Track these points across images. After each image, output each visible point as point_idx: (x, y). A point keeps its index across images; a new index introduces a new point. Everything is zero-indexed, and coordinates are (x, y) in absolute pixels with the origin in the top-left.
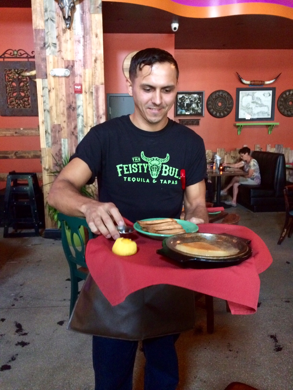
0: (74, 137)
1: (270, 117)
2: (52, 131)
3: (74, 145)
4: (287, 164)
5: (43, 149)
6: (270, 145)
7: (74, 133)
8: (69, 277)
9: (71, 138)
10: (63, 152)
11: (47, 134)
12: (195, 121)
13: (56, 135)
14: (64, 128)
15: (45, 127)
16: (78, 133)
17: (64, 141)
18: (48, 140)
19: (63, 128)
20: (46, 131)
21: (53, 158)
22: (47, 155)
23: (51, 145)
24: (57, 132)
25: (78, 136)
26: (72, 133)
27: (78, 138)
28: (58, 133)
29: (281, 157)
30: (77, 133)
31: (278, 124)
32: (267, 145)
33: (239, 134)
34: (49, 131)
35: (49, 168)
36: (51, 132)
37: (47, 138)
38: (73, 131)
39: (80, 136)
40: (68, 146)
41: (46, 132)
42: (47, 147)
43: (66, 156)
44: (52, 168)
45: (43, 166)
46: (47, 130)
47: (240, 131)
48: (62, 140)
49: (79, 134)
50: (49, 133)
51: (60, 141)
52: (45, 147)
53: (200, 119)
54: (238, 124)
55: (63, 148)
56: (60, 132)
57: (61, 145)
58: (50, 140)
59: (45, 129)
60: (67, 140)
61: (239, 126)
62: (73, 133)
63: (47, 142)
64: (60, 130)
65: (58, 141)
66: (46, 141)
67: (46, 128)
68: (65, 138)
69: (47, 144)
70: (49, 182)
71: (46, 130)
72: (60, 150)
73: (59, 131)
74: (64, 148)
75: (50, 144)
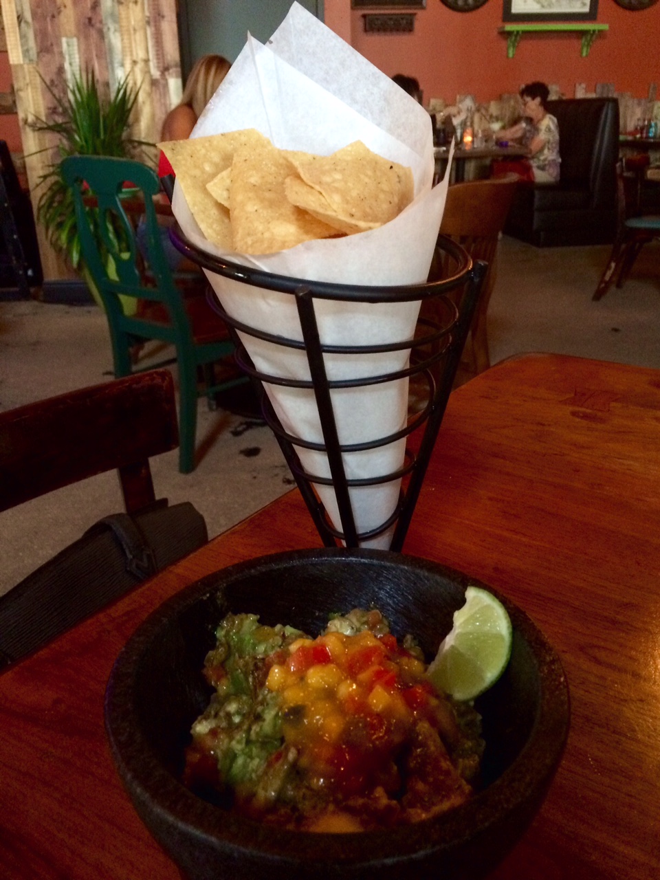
0: (93, 32)
2: (34, 15)
3: (97, 56)
5: (16, 66)
6: (583, 85)
7: (93, 22)
9: (87, 37)
10: (69, 76)
11: (23, 24)
12: (402, 19)
13: (46, 29)
14: (65, 7)
15: (16, 6)
16: (104, 22)
17: (68, 45)
18: (27, 41)
19: (62, 9)
20: (18, 17)
21: (43, 84)
22: (27, 85)
23: (35, 56)
24: (48, 19)
25: (105, 30)
26: (87, 20)
27: (106, 36)
28: (51, 20)
29: (611, 105)
30: (101, 22)
31: (605, 27)
32: (577, 85)
33: (511, 55)
34: (28, 15)
35: (37, 118)
36: (33, 19)
37: (23, 37)
38: (90, 15)
39: (109, 29)
40: (80, 58)
41: (20, 18)
42: (27, 61)
43: (77, 82)
44: (44, 119)
45: (21, 115)
46: (23, 13)
47: (514, 46)
48: (64, 40)
49: (106, 24)
50: (26, 22)
51: (59, 45)
52: (22, 62)
53: (415, 14)
54: (509, 27)
55: (67, 66)
56: (56, 19)
57: (61, 53)
58: (32, 43)
59: (17, 12)
60: (75, 40)
61: (510, 33)
62: (90, 19)
63: (25, 48)
64: (56, 13)
65: (52, 45)
66: (22, 46)
67: (19, 8)
68: (72, 37)
69: (26, 52)
70: (38, 149)
71: (20, 13)
72: (61, 70)
73: (53, 17)
74: (71, 64)
75: (33, 52)
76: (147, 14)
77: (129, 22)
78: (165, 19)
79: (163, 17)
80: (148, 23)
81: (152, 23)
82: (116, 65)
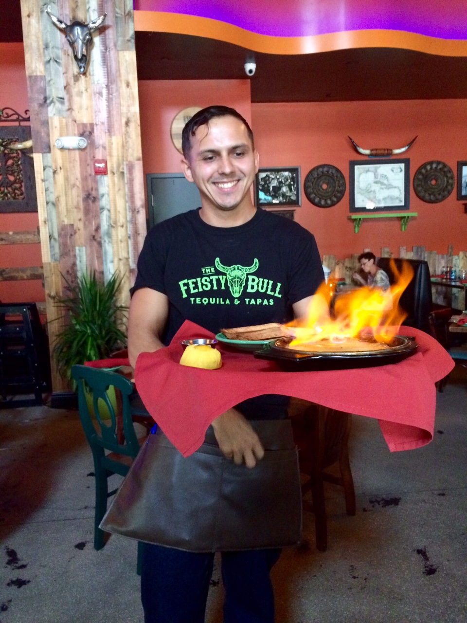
0: (95, 244)
1: (403, 204)
2: (60, 235)
3: (97, 256)
4: (433, 276)
5: (46, 263)
6: (405, 248)
7: (96, 238)
8: (93, 470)
9: (91, 246)
10: (78, 268)
11: (52, 240)
12: (287, 213)
13: (67, 242)
14: (79, 230)
15: (49, 229)
16: (102, 238)
17: (79, 250)
18: (54, 249)
19: (77, 231)
20: (50, 236)
21: (63, 279)
22: (52, 274)
23: (59, 257)
24: (68, 237)
25: (103, 242)
26: (92, 238)
27: (103, 245)
28: (70, 238)
29: (423, 266)
30: (100, 238)
31: (415, 214)
32: (400, 248)
33: (357, 231)
34: (56, 235)
35: (57, 293)
36: (59, 237)
37: (52, 247)
38: (94, 234)
39: (105, 241)
40: (86, 258)
41: (50, 237)
42: (53, 261)
43: (83, 274)
44: (61, 294)
45: (47, 292)
46: (53, 234)
47: (358, 226)
48: (77, 248)
49: (104, 239)
50: (55, 239)
51: (74, 250)
52: (50, 261)
53: (294, 210)
54: (354, 216)
55: (78, 262)
56: (73, 237)
57: (75, 256)
58: (57, 250)
59: (49, 233)
60: (84, 248)
61: (355, 220)
62: (94, 237)
63: (53, 253)
64: (73, 233)
65: (69, 251)
66: (51, 252)
67: (51, 231)
68: (82, 247)
69: (53, 256)
70: (56, 318)
71: (51, 233)
72: (74, 264)
73: (71, 235)
74: (80, 261)
75: (57, 256)
76: (129, 232)
77: (117, 237)
78: (140, 235)
79: (139, 234)
80: (129, 237)
81: (132, 238)
82: (108, 261)
